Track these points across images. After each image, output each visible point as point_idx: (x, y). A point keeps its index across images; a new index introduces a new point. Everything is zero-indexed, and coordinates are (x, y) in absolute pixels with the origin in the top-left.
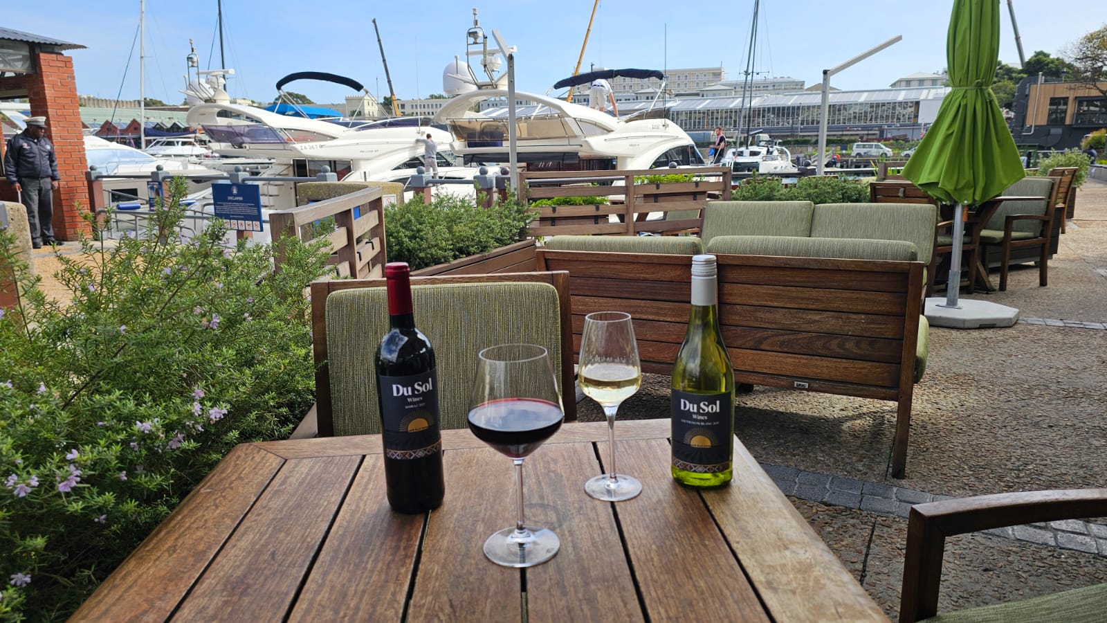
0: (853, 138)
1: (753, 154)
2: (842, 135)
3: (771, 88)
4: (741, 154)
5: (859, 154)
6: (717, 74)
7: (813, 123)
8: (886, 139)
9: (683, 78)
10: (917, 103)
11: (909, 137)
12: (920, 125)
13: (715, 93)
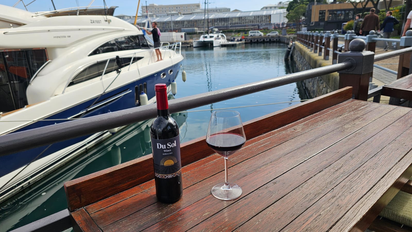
0: (249, 29)
1: (211, 37)
2: (245, 28)
3: (218, 11)
4: (206, 37)
5: (251, 36)
6: (198, 6)
7: (234, 24)
8: (261, 29)
9: (185, 8)
10: (270, 16)
11: (269, 28)
12: (272, 24)
13: (198, 13)
